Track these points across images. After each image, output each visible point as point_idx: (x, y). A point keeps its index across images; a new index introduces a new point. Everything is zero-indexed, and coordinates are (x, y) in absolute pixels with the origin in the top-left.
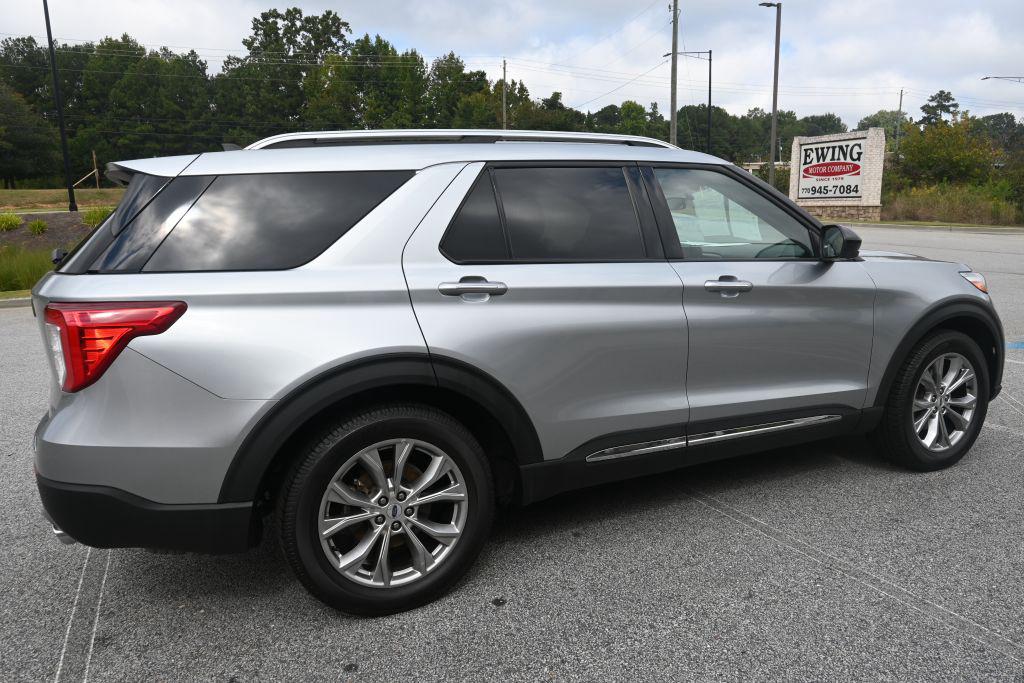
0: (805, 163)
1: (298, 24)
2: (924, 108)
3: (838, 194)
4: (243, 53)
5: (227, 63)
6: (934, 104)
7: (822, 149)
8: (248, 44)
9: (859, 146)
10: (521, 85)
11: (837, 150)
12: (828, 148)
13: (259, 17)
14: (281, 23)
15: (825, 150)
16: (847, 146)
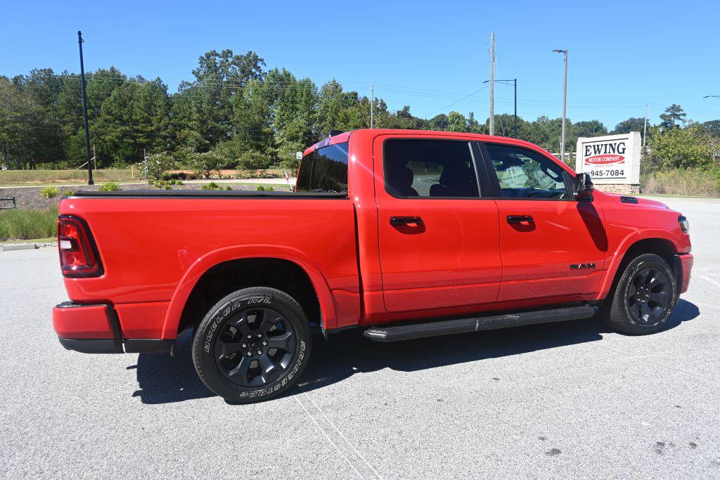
0: (586, 155)
1: (230, 60)
2: (662, 117)
3: (609, 176)
4: (192, 79)
5: (181, 86)
6: (669, 113)
7: (598, 146)
8: (195, 73)
9: (624, 144)
10: (382, 101)
11: (608, 146)
12: (602, 145)
13: (204, 56)
14: (218, 60)
15: (600, 147)
16: (615, 144)
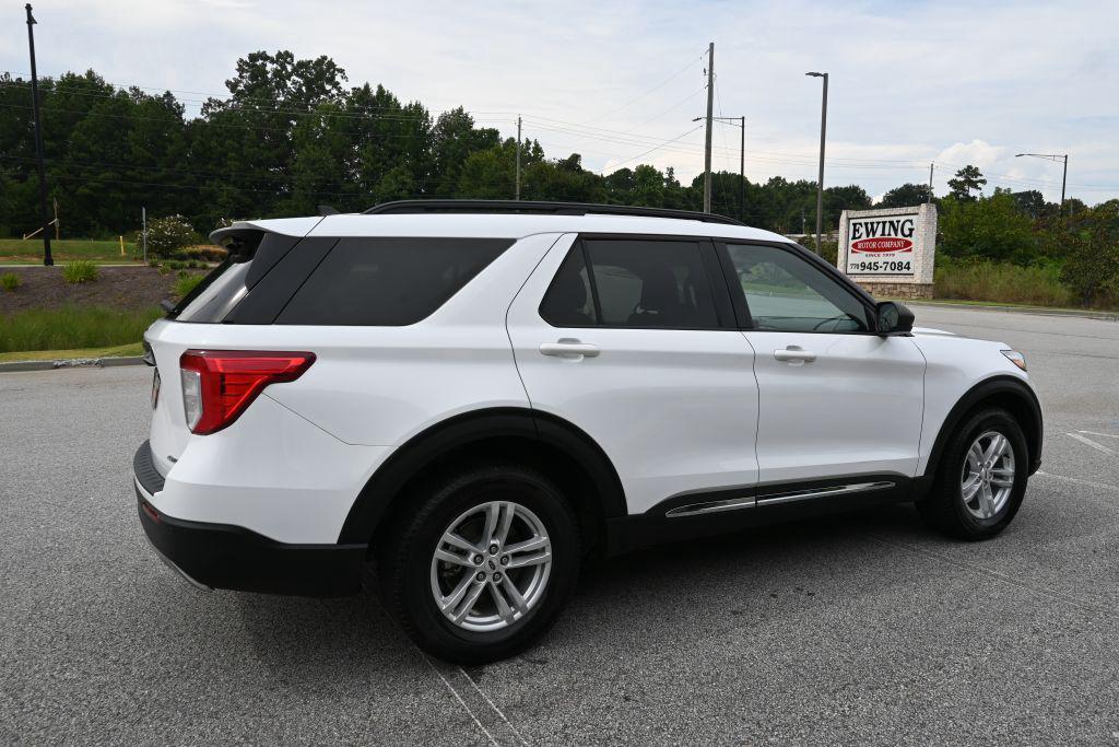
0: (854, 238)
1: (290, 68)
2: (952, 183)
3: (889, 271)
4: (226, 95)
5: (207, 106)
6: (961, 179)
7: (872, 224)
8: (232, 86)
9: (911, 221)
10: (536, 144)
11: (887, 225)
12: (878, 223)
13: (246, 59)
14: (270, 67)
15: (875, 225)
16: (898, 222)
